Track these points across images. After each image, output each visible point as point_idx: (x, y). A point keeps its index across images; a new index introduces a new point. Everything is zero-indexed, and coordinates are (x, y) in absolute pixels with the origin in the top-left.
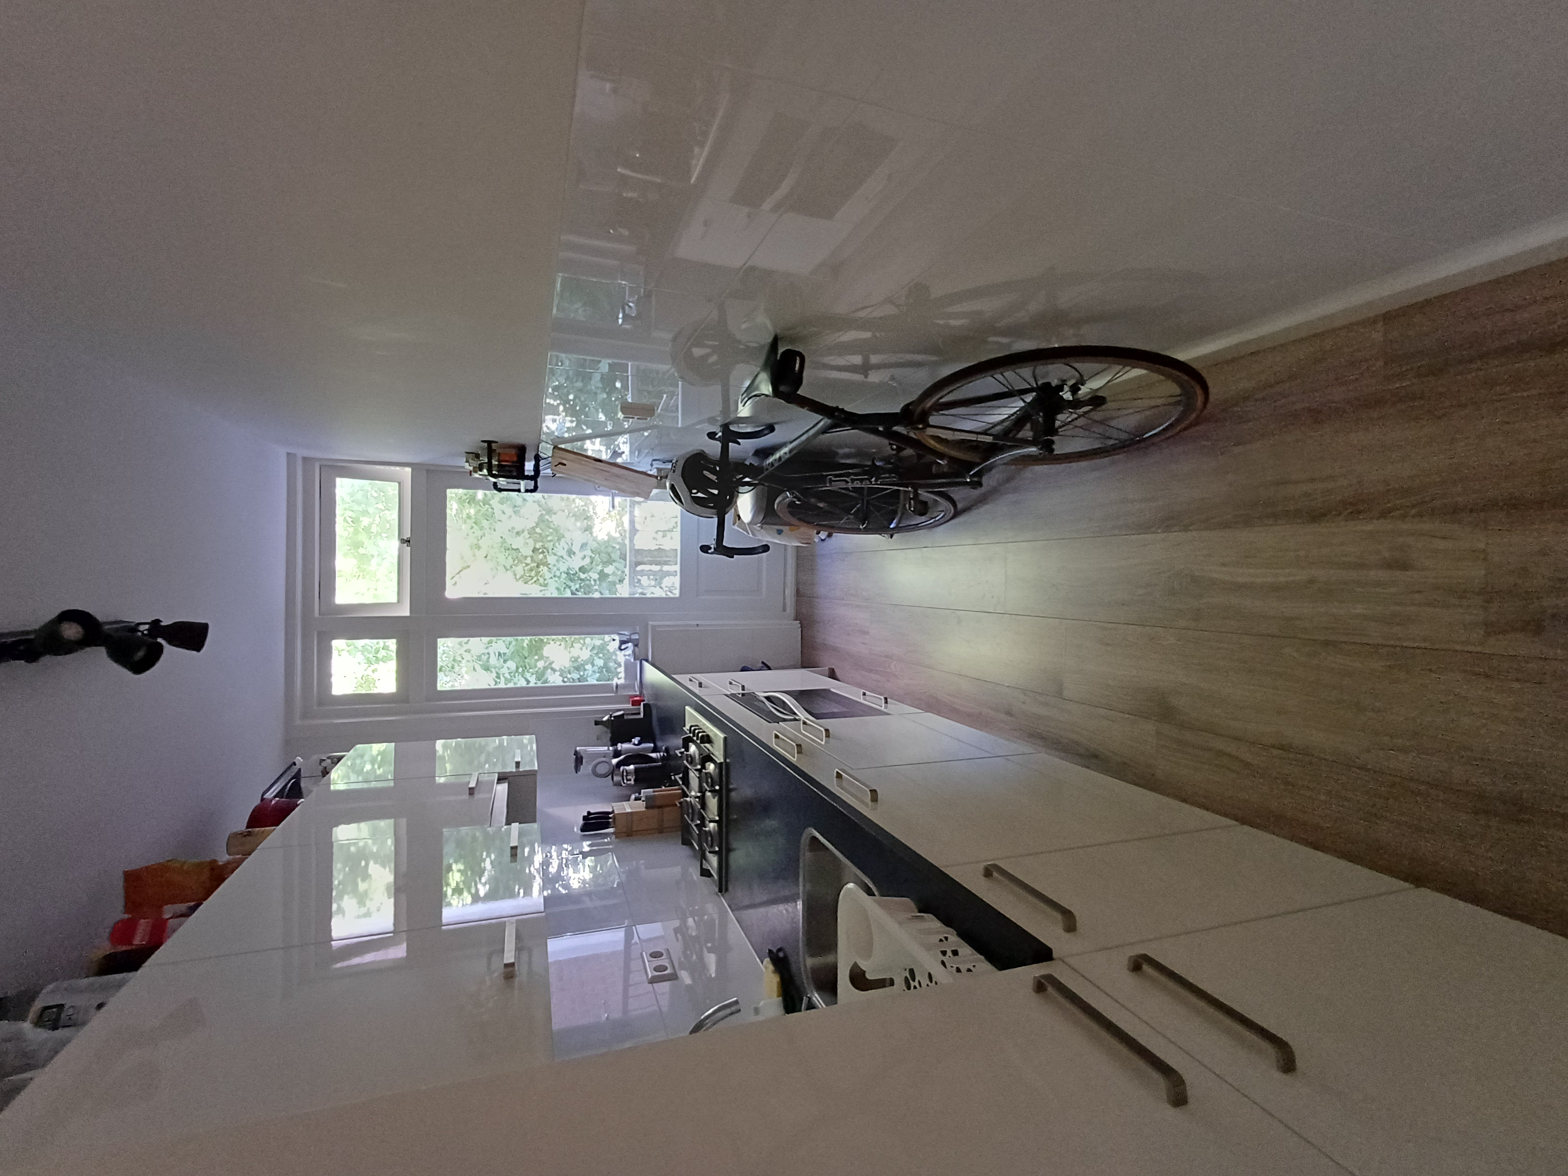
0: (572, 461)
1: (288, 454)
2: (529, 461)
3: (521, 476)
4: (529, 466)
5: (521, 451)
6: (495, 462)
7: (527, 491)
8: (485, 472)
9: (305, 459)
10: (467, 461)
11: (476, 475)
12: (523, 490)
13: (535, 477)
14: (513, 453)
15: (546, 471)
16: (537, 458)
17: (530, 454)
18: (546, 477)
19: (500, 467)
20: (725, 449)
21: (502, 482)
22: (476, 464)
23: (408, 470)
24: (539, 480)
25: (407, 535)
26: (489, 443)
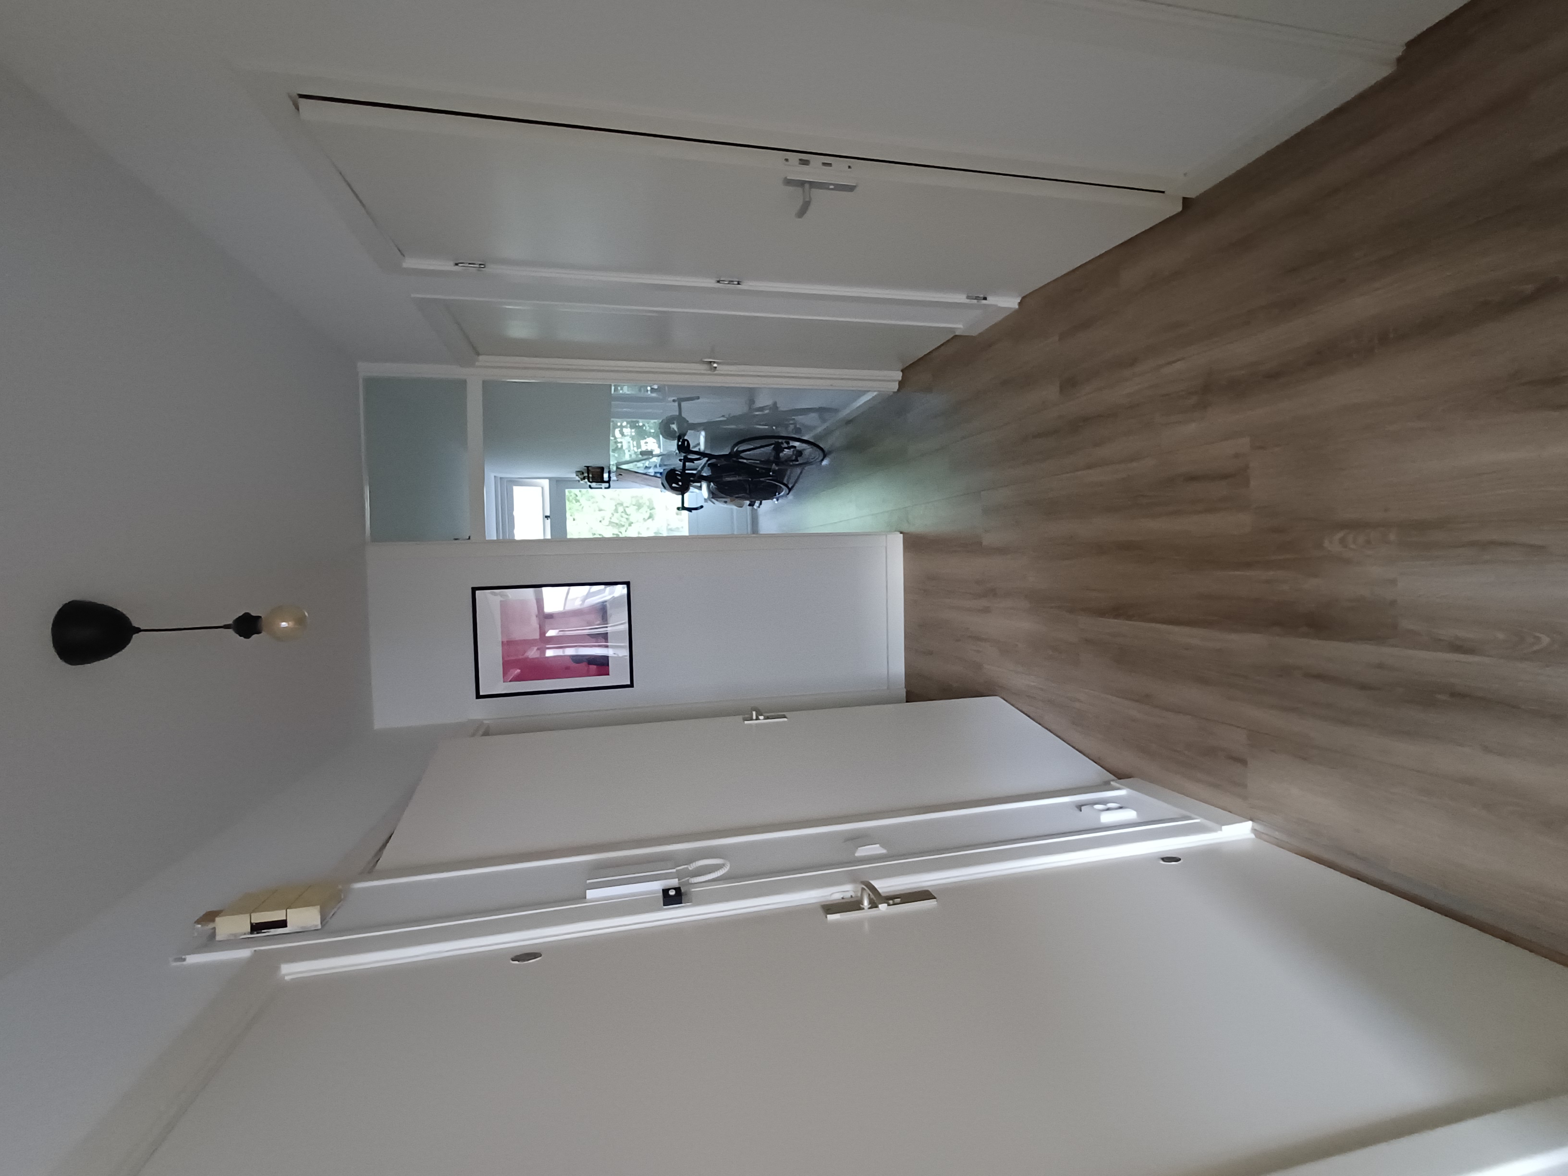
0: (624, 473)
1: (495, 476)
2: (606, 473)
3: (602, 481)
4: (606, 476)
5: (602, 469)
6: (590, 476)
7: (606, 488)
8: (586, 480)
9: (501, 478)
10: (577, 476)
11: (582, 482)
12: (603, 488)
13: (608, 482)
14: (599, 470)
15: (614, 477)
16: (609, 472)
17: (606, 470)
18: (614, 481)
19: (593, 477)
20: (684, 465)
21: (593, 485)
22: (582, 477)
23: (547, 481)
24: (611, 482)
25: (548, 514)
26: (588, 467)
